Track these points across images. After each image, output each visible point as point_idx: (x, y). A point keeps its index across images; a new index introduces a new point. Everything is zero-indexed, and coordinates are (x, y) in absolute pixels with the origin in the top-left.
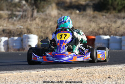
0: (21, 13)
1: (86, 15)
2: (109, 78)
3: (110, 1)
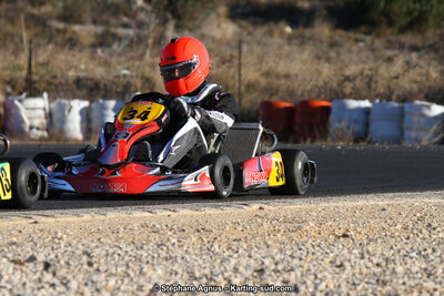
0: (131, 32)
1: (311, 38)
2: (345, 236)
3: (382, 4)
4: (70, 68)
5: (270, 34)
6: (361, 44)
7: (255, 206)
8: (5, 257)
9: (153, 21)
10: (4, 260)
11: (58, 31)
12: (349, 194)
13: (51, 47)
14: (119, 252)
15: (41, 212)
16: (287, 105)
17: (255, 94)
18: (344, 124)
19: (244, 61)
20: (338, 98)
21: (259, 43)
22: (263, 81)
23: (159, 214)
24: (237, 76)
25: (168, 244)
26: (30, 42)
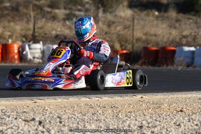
4: (53, 30)
5: (148, 15)
6: (191, 21)
7: (139, 96)
8: (20, 118)
9: (93, 9)
10: (20, 120)
11: (48, 12)
12: (184, 91)
13: (44, 20)
14: (74, 117)
15: (38, 98)
16: (155, 49)
17: (140, 43)
18: (181, 58)
19: (135, 27)
20: (179, 46)
21: (143, 20)
22: (144, 37)
23: (93, 99)
24: (132, 35)
25: (97, 113)
26: (35, 17)
